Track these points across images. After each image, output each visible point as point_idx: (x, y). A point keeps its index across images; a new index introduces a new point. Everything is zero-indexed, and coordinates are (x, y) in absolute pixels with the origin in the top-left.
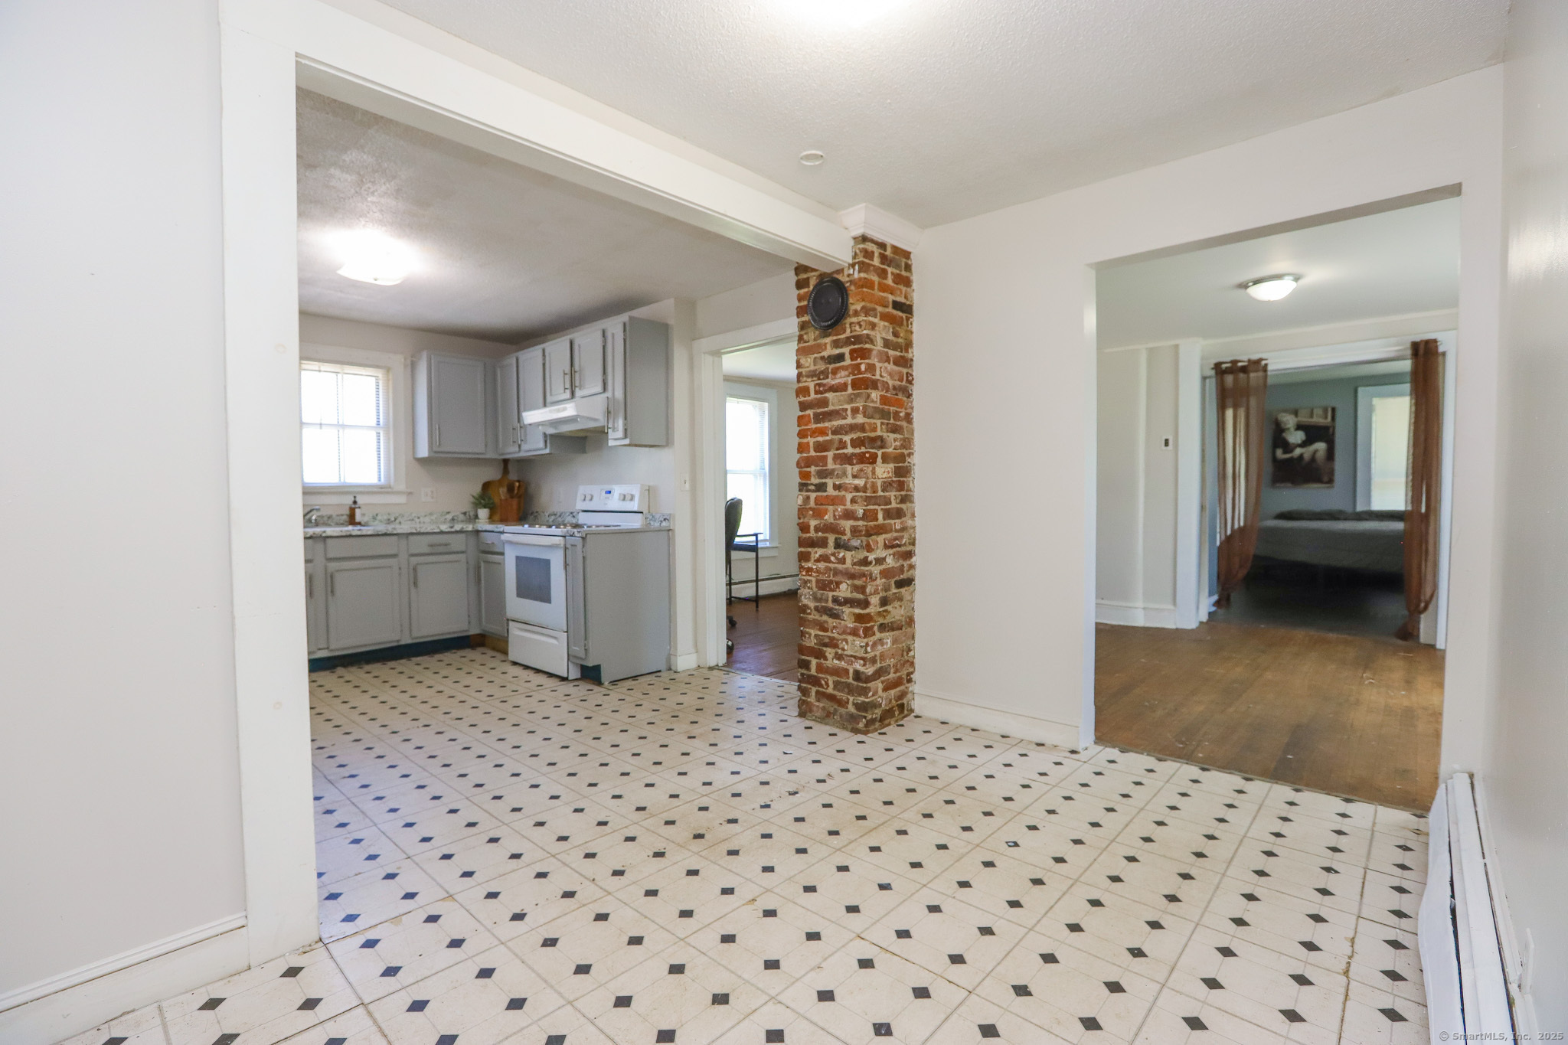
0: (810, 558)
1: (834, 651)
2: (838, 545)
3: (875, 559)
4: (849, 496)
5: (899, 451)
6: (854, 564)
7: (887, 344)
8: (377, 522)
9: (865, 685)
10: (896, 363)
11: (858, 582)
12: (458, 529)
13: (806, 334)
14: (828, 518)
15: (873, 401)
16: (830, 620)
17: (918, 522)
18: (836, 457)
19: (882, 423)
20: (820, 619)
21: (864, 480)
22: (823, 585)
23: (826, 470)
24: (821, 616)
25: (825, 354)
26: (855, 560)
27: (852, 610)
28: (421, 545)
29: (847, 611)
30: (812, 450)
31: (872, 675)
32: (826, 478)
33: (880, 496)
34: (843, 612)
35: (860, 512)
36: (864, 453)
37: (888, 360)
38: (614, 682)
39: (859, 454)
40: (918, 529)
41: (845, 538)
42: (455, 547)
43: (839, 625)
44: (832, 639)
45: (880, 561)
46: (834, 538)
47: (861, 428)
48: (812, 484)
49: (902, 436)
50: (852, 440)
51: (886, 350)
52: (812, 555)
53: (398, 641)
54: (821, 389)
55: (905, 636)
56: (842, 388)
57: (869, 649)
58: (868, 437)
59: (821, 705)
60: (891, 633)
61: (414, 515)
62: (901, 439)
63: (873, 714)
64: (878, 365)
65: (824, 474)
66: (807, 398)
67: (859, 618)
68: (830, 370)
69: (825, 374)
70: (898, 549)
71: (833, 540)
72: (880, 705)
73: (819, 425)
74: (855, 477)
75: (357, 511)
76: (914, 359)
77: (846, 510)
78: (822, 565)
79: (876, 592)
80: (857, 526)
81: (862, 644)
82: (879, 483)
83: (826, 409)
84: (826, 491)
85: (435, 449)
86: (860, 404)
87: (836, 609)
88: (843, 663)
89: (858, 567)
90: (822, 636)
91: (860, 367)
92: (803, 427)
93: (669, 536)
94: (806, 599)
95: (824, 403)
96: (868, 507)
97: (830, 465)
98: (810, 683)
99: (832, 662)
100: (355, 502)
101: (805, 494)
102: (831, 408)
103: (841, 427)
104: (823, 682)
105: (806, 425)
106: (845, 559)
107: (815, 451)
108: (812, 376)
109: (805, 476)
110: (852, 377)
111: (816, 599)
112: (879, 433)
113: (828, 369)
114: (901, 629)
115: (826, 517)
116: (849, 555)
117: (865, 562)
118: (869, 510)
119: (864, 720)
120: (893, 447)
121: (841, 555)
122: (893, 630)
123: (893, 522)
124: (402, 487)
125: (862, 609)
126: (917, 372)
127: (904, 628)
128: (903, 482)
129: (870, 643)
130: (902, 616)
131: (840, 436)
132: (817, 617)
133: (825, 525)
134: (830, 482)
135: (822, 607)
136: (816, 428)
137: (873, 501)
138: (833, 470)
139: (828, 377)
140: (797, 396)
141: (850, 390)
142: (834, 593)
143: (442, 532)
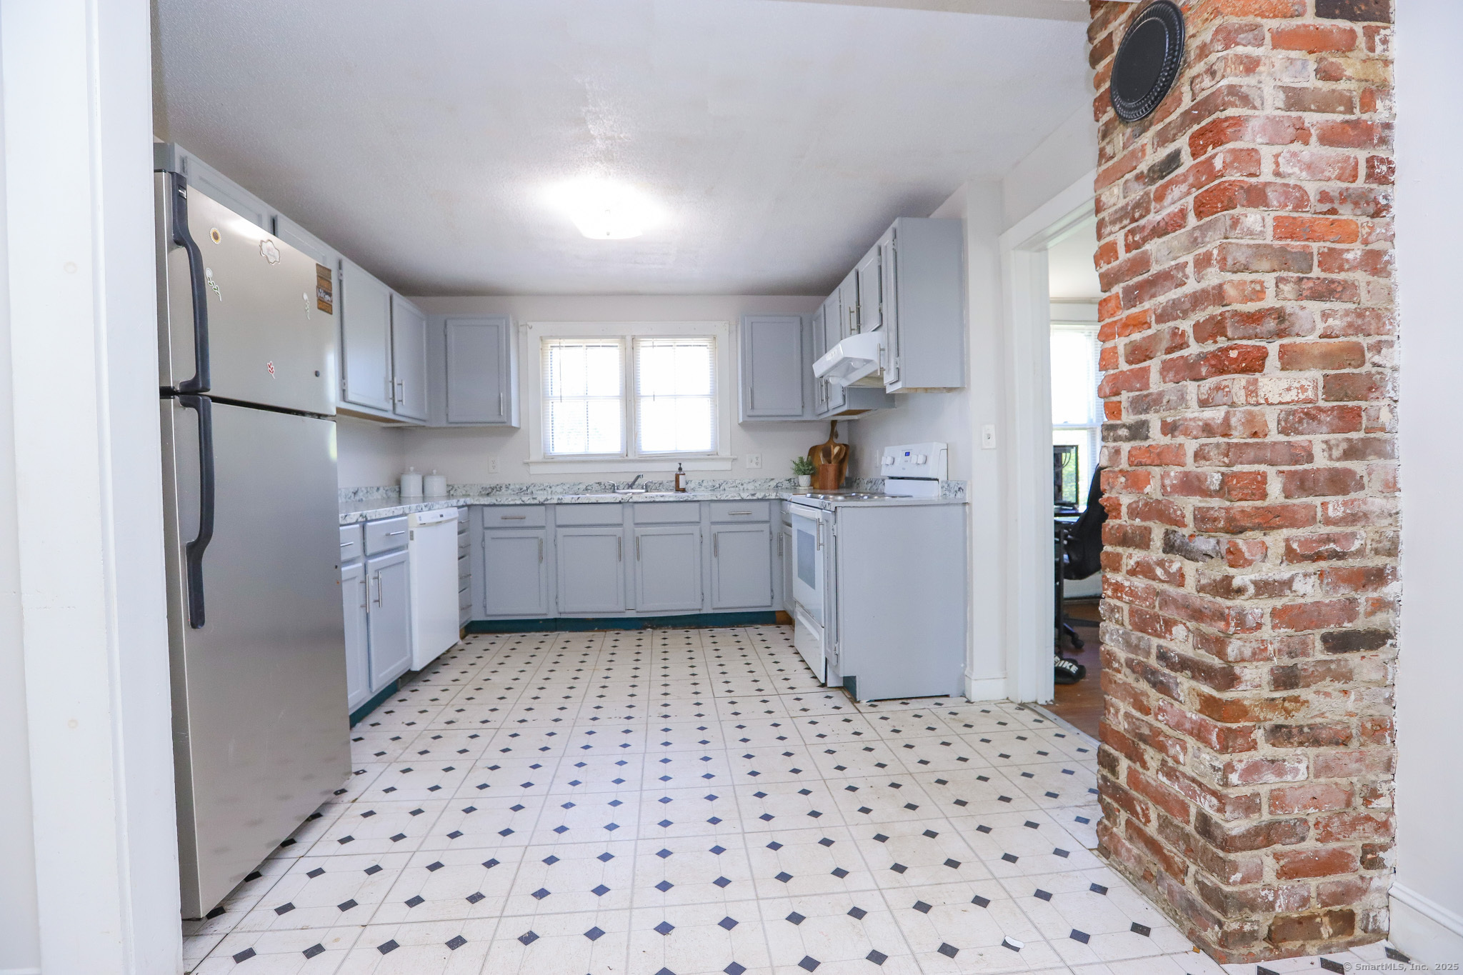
0: (1120, 565)
1: (1159, 756)
2: (1169, 547)
3: (1255, 583)
4: (1191, 446)
5: (1341, 339)
6: (1201, 589)
7: (1296, 99)
8: (703, 488)
9: (1221, 854)
10: (1330, 137)
11: (1212, 629)
12: (760, 497)
13: (1108, 143)
14: (1153, 489)
15: (1251, 233)
16: (1153, 693)
17: (1403, 501)
18: (1166, 368)
19: (1279, 281)
20: (1134, 684)
21: (1223, 409)
22: (1144, 623)
23: (1146, 396)
24: (1138, 681)
25: (1143, 167)
26: (1203, 581)
27: (1194, 683)
28: (721, 512)
29: (1185, 684)
30: (1122, 361)
31: (1242, 836)
32: (1146, 411)
33: (1275, 443)
34: (1177, 684)
35: (1215, 480)
36: (1225, 350)
37: (1302, 134)
38: (874, 703)
39: (1214, 355)
40: (1404, 519)
41: (1186, 532)
42: (755, 517)
43: (1169, 709)
44: (1157, 732)
45: (1265, 588)
46: (1163, 530)
47: (1218, 296)
48: (1124, 426)
49: (1352, 306)
50: (1197, 326)
51: (1294, 114)
52: (1124, 560)
53: (700, 610)
54: (1137, 238)
55: (1358, 760)
56: (1176, 222)
57: (1234, 778)
58: (1235, 313)
59: (1135, 851)
60: (1312, 751)
61: (738, 482)
62: (1347, 313)
63: (1244, 921)
64: (1267, 153)
65: (1144, 404)
66: (1115, 264)
67: (1210, 705)
68: (1152, 196)
69: (1142, 206)
70: (1340, 563)
71: (1162, 536)
72: (1270, 906)
73: (1133, 310)
74: (1204, 403)
75: (681, 477)
76: (1396, 122)
77: (1186, 474)
78: (1140, 583)
79: (1259, 655)
80: (1209, 509)
81: (1216, 764)
82: (1271, 418)
83: (1145, 276)
84: (1147, 438)
85: (751, 413)
86: (1212, 245)
87: (1164, 675)
88: (1176, 787)
89: (1208, 597)
90: (1138, 719)
91: (1212, 164)
92: (1108, 321)
93: (964, 512)
94: (1112, 640)
95: (1141, 264)
96: (1237, 468)
97: (1156, 384)
98: (1117, 800)
99: (1153, 775)
100: (680, 469)
101: (1111, 444)
102: (1155, 269)
103: (1175, 304)
104: (1138, 809)
105: (1112, 315)
106: (1182, 576)
107: (1129, 362)
108: (1120, 219)
109: (1113, 410)
110: (1195, 193)
111: (1129, 645)
112: (1270, 301)
113: (1147, 194)
114: (1345, 744)
115: (1148, 489)
116: (1190, 568)
117: (1226, 588)
118: (1234, 475)
119: (1216, 927)
120: (1319, 332)
121: (1174, 567)
122: (1317, 742)
123: (1317, 501)
124: (726, 453)
125: (1219, 689)
126: (1401, 152)
127: (1354, 744)
128: (1357, 413)
129: (1240, 767)
130: (1351, 714)
131: (1172, 324)
132: (1131, 679)
133: (1146, 504)
134: (1154, 420)
135: (1140, 663)
136: (1128, 317)
137: (1251, 454)
138: (1161, 395)
139: (1148, 211)
140: (1097, 264)
141: (1192, 221)
142: (1162, 642)
143: (742, 500)
